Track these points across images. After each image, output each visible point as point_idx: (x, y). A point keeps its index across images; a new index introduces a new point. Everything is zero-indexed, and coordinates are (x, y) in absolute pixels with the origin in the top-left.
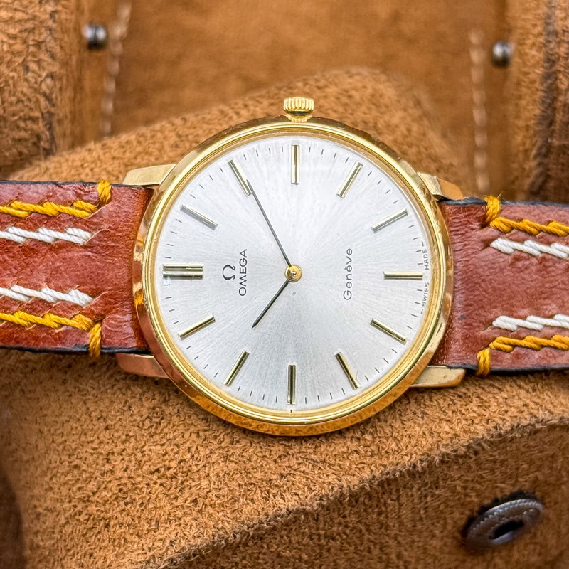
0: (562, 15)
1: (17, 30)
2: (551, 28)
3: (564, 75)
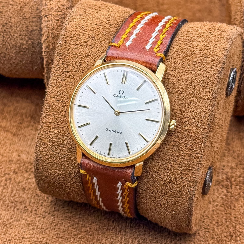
1: (59, 18)
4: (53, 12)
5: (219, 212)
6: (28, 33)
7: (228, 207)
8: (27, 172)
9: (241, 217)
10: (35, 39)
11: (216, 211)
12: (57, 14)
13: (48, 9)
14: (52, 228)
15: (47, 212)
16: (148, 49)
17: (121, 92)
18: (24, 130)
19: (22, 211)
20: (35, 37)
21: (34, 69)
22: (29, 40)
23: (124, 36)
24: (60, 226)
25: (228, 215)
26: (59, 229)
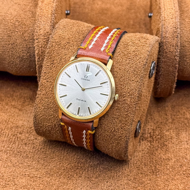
0: (165, 33)
1: (45, 40)
2: (162, 36)
3: (165, 46)
4: (42, 37)
5: (146, 157)
6: (27, 49)
7: (151, 154)
8: (28, 133)
9: (159, 160)
10: (32, 52)
11: (144, 157)
12: (44, 38)
13: (39, 35)
14: (43, 168)
15: (40, 158)
16: (102, 50)
17: (86, 77)
18: (26, 107)
19: (25, 158)
20: (31, 51)
21: (31, 70)
22: (28, 53)
23: (88, 42)
24: (48, 166)
25: (151, 159)
26: (47, 168)
